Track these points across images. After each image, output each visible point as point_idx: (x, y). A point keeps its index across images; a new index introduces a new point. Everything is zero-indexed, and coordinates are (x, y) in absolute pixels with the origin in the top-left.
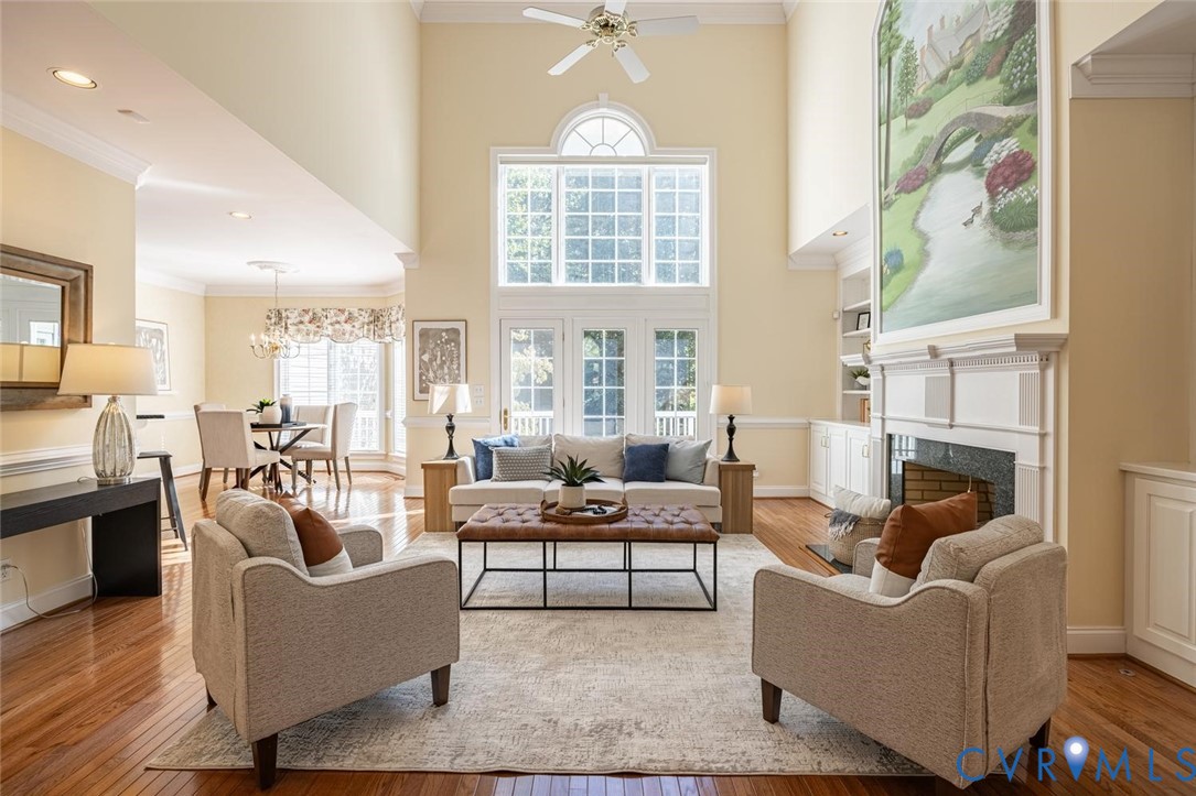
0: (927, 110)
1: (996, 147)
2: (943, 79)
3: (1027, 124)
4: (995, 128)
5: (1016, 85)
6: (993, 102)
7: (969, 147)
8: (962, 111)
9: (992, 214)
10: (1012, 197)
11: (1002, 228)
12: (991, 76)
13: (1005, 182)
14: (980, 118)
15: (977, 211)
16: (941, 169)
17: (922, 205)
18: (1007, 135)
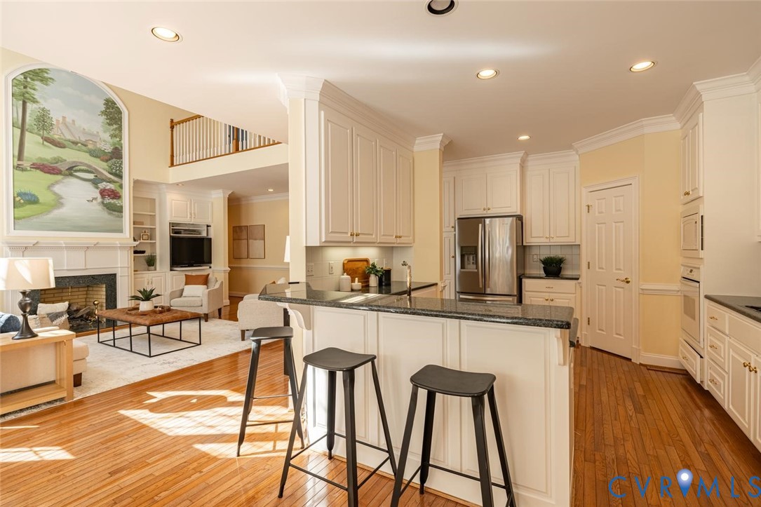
0: (61, 147)
1: (104, 183)
2: (75, 143)
3: (118, 184)
4: (104, 177)
5: (114, 171)
6: (104, 169)
7: (91, 176)
8: (87, 162)
9: (103, 203)
10: (112, 201)
11: (108, 208)
12: (102, 160)
13: (109, 196)
14: (96, 170)
15: (95, 199)
16: (71, 175)
17: (57, 182)
18: (110, 182)
